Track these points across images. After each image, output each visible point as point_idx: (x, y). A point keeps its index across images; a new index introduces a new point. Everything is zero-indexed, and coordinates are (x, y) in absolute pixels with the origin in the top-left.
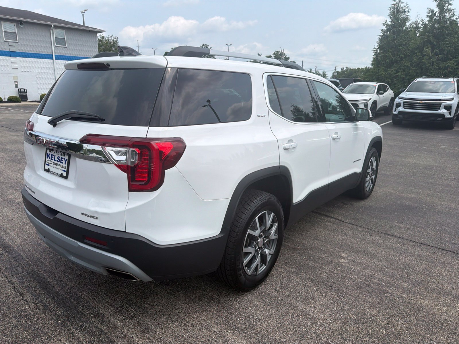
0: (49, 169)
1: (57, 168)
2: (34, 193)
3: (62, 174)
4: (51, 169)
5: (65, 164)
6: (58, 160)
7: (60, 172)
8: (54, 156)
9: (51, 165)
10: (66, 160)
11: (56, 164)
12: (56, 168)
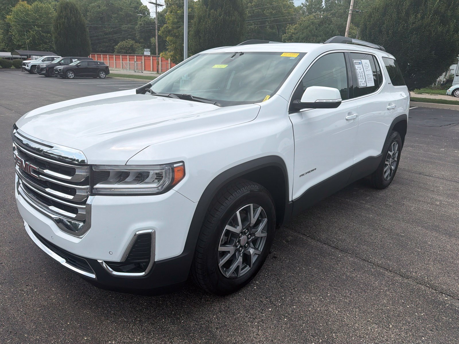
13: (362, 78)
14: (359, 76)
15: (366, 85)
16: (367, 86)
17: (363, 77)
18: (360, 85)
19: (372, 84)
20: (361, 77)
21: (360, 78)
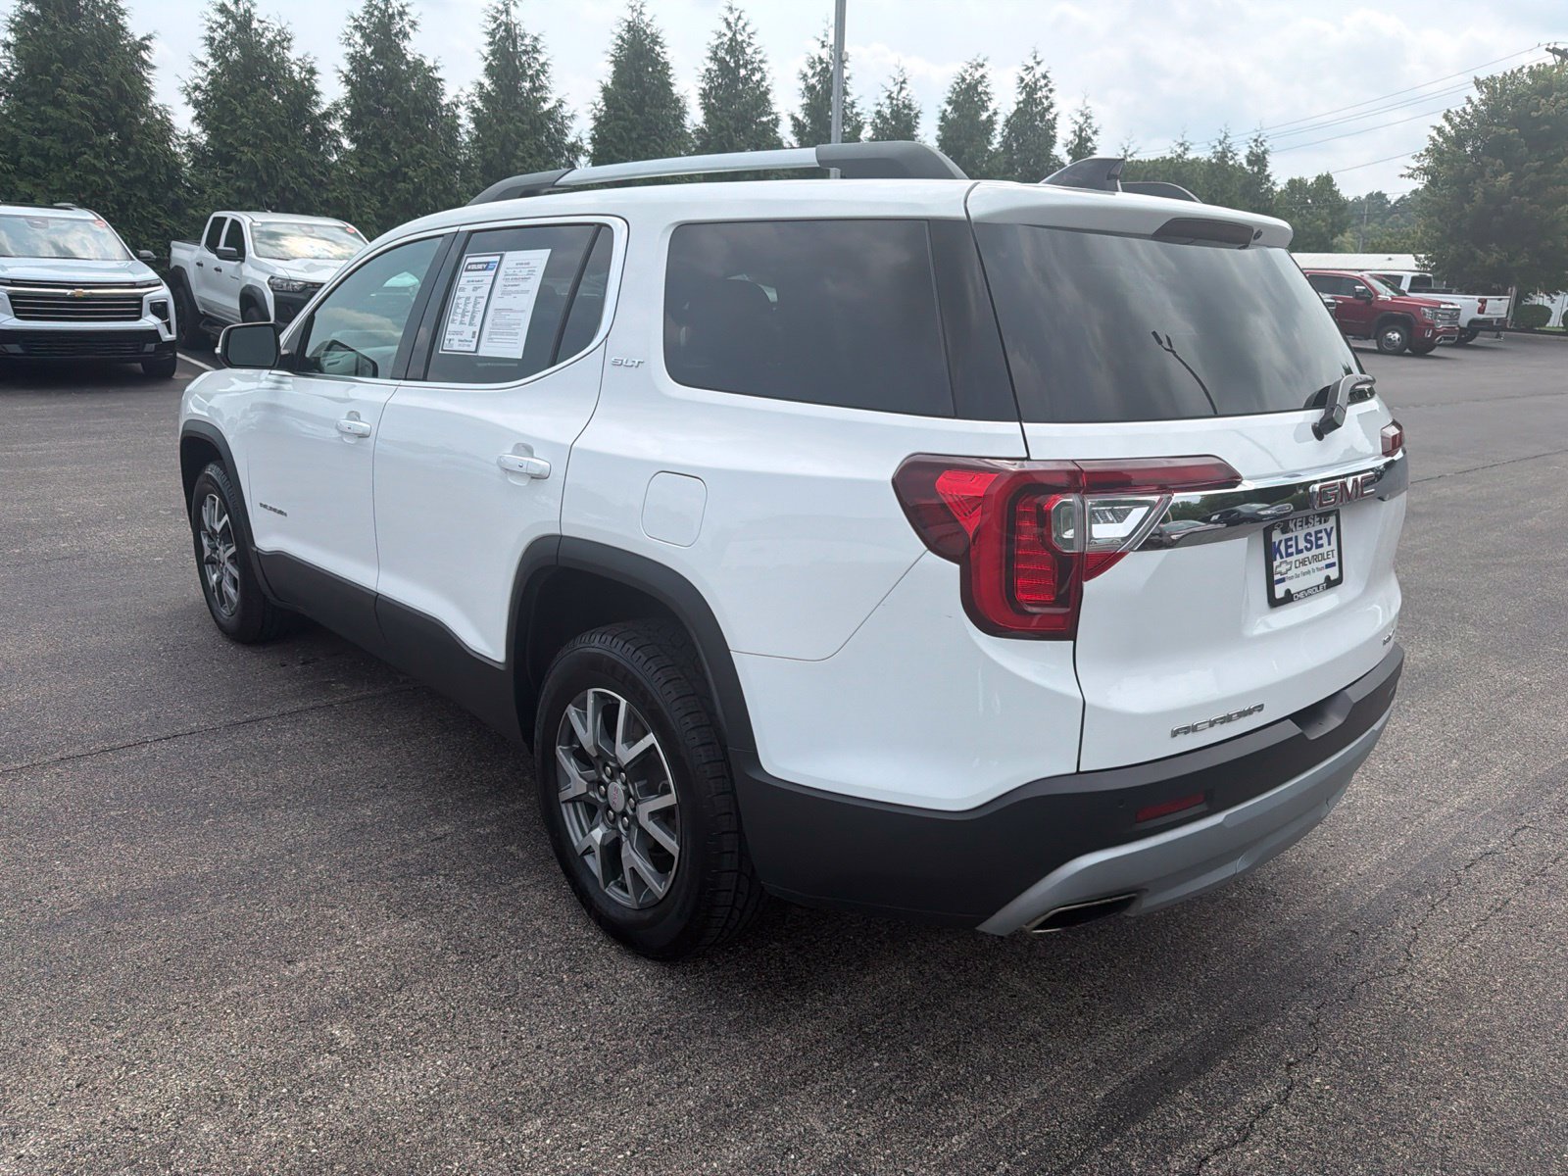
0: (1288, 592)
1: (1308, 572)
2: (1260, 708)
3: (1328, 578)
4: (1294, 586)
5: (1329, 544)
6: (1309, 546)
7: (1319, 578)
8: (1293, 543)
9: (1290, 574)
10: (1329, 530)
11: (1303, 563)
12: (1304, 574)
13: (467, 319)
14: (458, 311)
15: (474, 349)
16: (476, 351)
17: (473, 317)
18: (446, 342)
19: (513, 348)
20: (463, 316)
21: (458, 318)
